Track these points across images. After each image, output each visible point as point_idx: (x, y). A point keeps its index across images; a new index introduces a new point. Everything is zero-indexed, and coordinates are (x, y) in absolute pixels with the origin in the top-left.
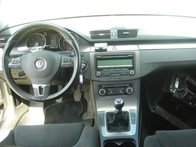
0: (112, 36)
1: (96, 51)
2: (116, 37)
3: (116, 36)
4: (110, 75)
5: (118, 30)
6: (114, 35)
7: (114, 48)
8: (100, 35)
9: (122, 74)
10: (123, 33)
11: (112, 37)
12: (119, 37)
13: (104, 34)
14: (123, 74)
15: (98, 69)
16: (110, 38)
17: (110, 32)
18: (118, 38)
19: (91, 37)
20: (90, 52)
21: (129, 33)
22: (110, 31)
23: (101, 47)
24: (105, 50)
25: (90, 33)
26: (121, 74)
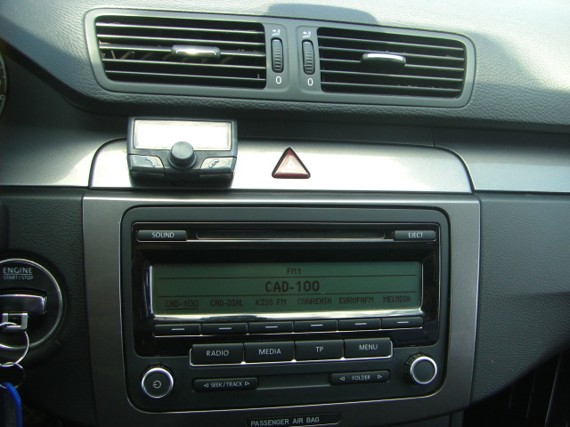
0: (278, 69)
1: (143, 180)
2: (312, 81)
3: (308, 70)
4: (252, 387)
5: (321, 31)
6: (293, 64)
7: (290, 166)
8: (178, 50)
9: (349, 382)
10: (359, 56)
11: (279, 79)
12: (330, 81)
13: (213, 51)
14: (356, 377)
15: (150, 341)
16: (262, 85)
17: (261, 38)
18: (325, 88)
19: (107, 66)
20: (90, 190)
21: (409, 60)
22: (259, 27)
23: (183, 154)
24: (220, 181)
25: (99, 30)
26: (337, 383)
